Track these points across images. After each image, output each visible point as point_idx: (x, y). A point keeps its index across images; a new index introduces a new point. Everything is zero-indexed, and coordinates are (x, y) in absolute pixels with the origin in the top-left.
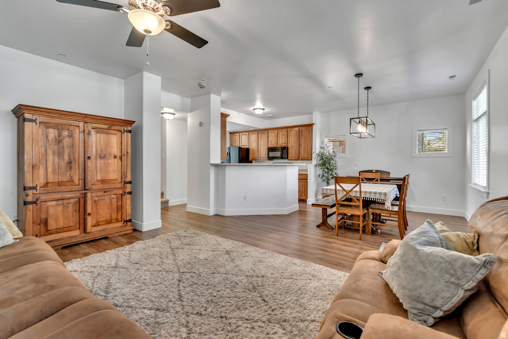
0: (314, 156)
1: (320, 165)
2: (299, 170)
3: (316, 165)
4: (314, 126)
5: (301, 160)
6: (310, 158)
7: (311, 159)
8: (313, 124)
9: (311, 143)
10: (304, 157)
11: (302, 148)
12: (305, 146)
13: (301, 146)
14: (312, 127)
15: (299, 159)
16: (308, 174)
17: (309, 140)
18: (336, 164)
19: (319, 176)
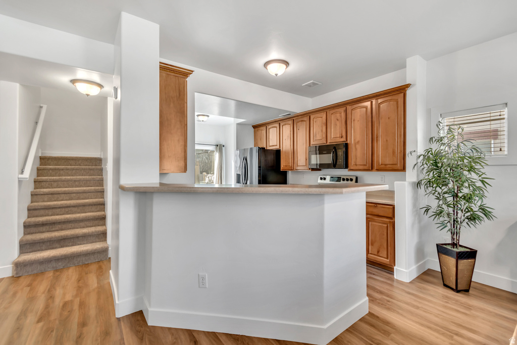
0: (410, 161)
1: (429, 184)
3: (419, 183)
4: (409, 92)
5: (378, 170)
6: (399, 166)
7: (404, 169)
8: (408, 86)
9: (401, 132)
10: (386, 165)
11: (380, 143)
12: (388, 140)
13: (377, 140)
14: (404, 94)
15: (372, 169)
16: (395, 205)
17: (398, 124)
18: (483, 182)
19: (427, 211)
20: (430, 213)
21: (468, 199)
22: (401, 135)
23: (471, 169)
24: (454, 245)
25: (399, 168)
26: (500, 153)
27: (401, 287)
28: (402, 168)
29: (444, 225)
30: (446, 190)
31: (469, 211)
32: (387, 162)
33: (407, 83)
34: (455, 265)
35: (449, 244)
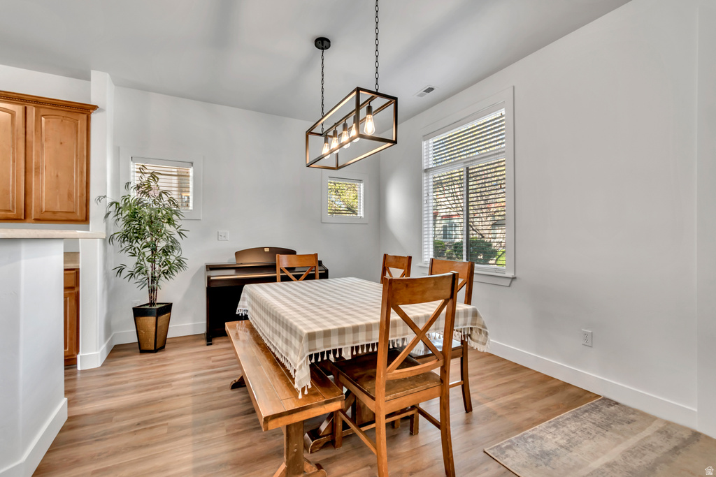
0: (96, 210)
1: (125, 236)
2: (66, 254)
3: (111, 238)
4: (94, 116)
5: (38, 220)
6: (79, 215)
7: (86, 220)
8: (95, 108)
9: (82, 168)
10: (54, 213)
11: (44, 177)
12: (59, 175)
13: (37, 173)
14: (87, 117)
15: (25, 218)
16: (80, 268)
17: (77, 156)
18: (179, 233)
19: (120, 271)
20: (125, 273)
21: (166, 252)
22: (82, 172)
23: (170, 221)
24: (152, 304)
25: (80, 218)
26: (186, 208)
27: (94, 374)
28: (84, 218)
29: (143, 283)
30: (145, 244)
31: (166, 265)
32: (58, 208)
33: (93, 103)
34: (155, 324)
35: (147, 305)
